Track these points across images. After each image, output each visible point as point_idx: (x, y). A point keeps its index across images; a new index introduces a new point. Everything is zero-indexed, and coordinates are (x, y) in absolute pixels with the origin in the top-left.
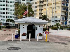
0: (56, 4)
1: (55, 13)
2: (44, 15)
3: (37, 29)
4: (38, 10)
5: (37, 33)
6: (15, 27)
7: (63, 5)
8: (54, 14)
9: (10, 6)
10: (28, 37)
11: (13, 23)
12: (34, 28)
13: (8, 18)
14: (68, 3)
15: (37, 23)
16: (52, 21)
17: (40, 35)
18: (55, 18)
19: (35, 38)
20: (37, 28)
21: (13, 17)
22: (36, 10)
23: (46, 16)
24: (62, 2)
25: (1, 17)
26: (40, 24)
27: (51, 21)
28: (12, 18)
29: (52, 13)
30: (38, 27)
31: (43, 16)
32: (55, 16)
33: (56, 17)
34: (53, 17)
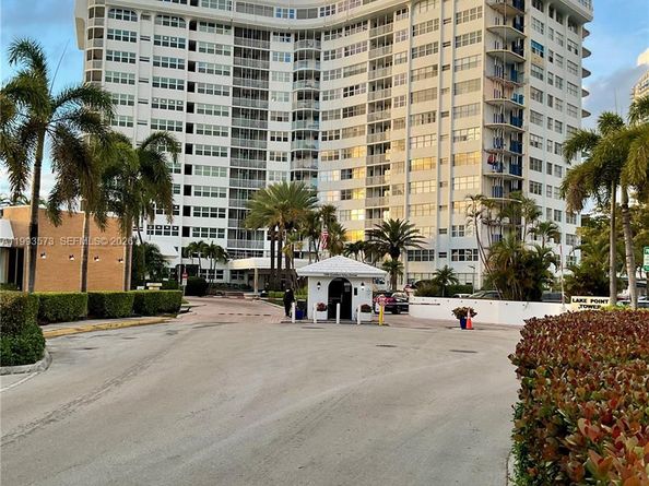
0: (453, 164)
1: (452, 212)
2: (392, 221)
3: (356, 294)
4: (361, 196)
5: (357, 302)
6: (228, 287)
7: (489, 170)
8: (446, 213)
9: (207, 170)
10: (332, 315)
11: (219, 267)
12: (347, 290)
13: (195, 235)
14: (520, 158)
15: (355, 277)
16: (436, 255)
17: (365, 309)
18: (454, 234)
19: (350, 318)
20: (356, 290)
21: (222, 230)
22: (349, 191)
23: (406, 227)
24: (487, 156)
25: (166, 234)
26: (363, 279)
27: (432, 252)
28: (213, 236)
29: (434, 212)
30: (360, 288)
31: (385, 225)
32: (454, 227)
33: (457, 230)
34: (441, 231)
